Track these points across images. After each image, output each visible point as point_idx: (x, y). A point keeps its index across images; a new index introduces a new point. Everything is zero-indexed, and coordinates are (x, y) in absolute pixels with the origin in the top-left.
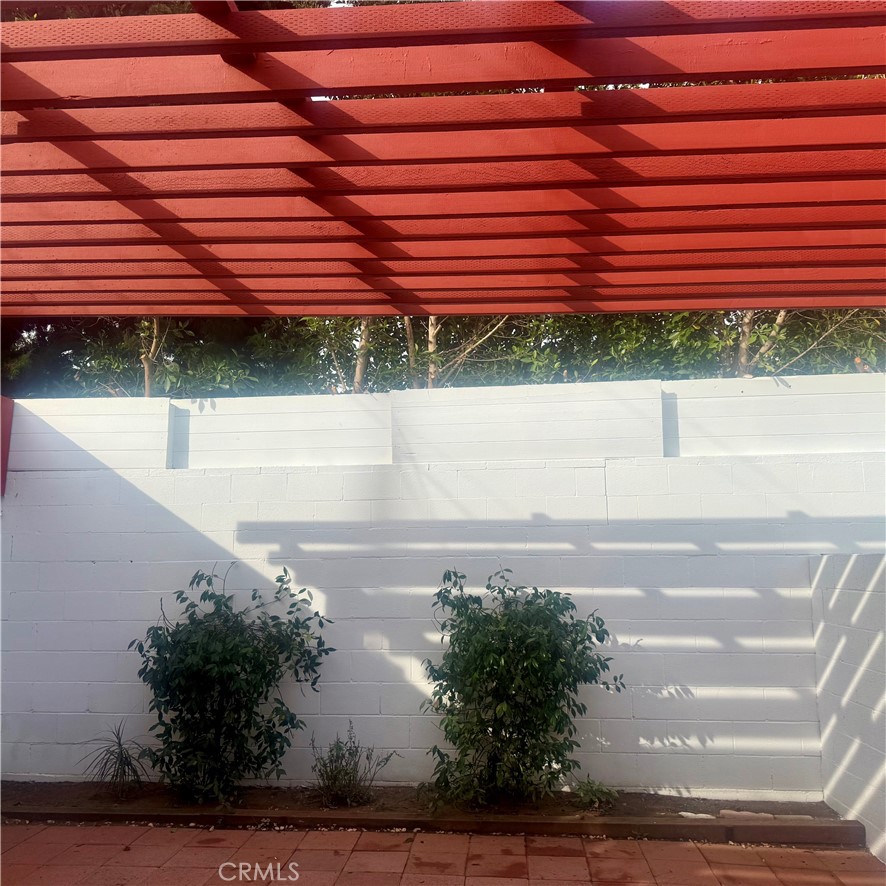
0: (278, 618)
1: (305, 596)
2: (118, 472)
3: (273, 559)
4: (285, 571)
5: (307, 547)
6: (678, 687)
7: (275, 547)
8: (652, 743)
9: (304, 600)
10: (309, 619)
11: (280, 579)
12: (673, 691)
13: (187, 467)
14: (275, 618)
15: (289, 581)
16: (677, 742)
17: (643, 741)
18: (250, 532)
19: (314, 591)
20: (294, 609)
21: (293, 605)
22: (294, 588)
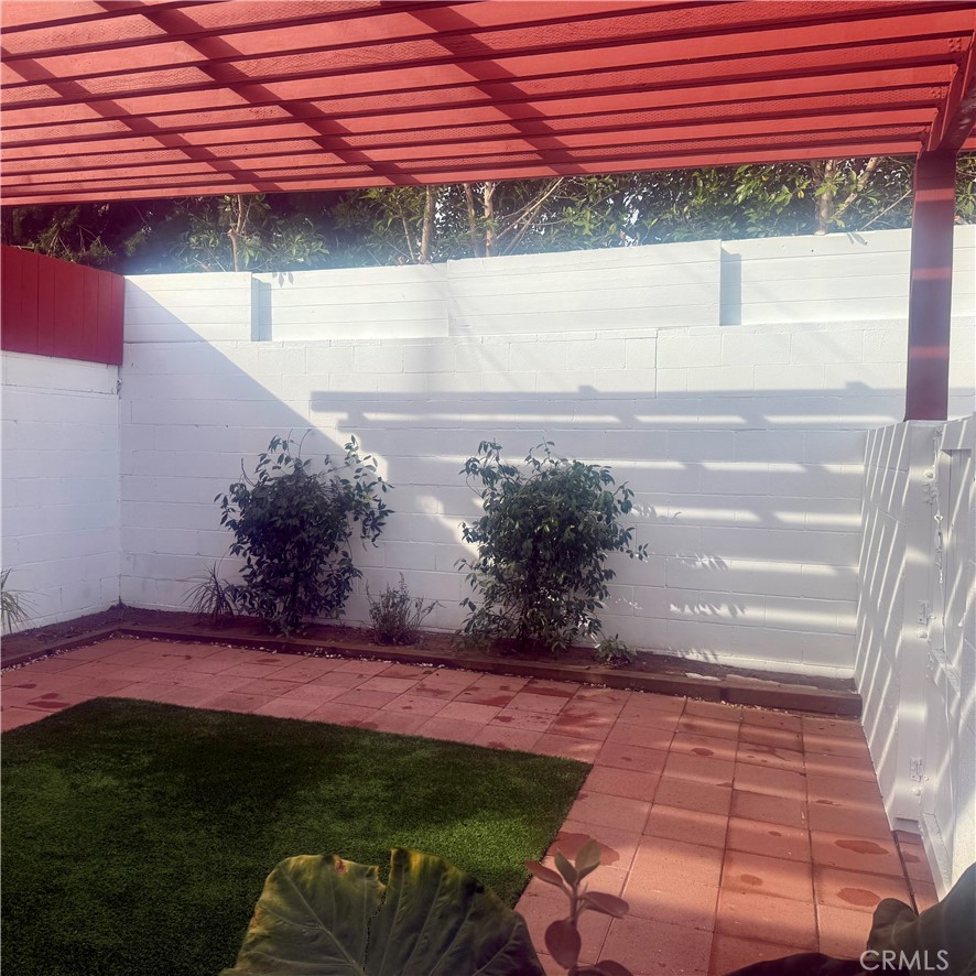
0: (348, 482)
1: (370, 462)
2: (213, 344)
3: (342, 427)
4: (353, 439)
5: (371, 416)
6: (712, 560)
7: (344, 416)
8: (683, 610)
9: (369, 466)
10: (374, 483)
11: (348, 447)
12: (707, 563)
13: (270, 339)
14: (345, 482)
15: (357, 448)
16: (707, 610)
17: (673, 608)
18: (323, 401)
19: (378, 459)
20: (360, 474)
21: (358, 471)
22: (361, 454)
